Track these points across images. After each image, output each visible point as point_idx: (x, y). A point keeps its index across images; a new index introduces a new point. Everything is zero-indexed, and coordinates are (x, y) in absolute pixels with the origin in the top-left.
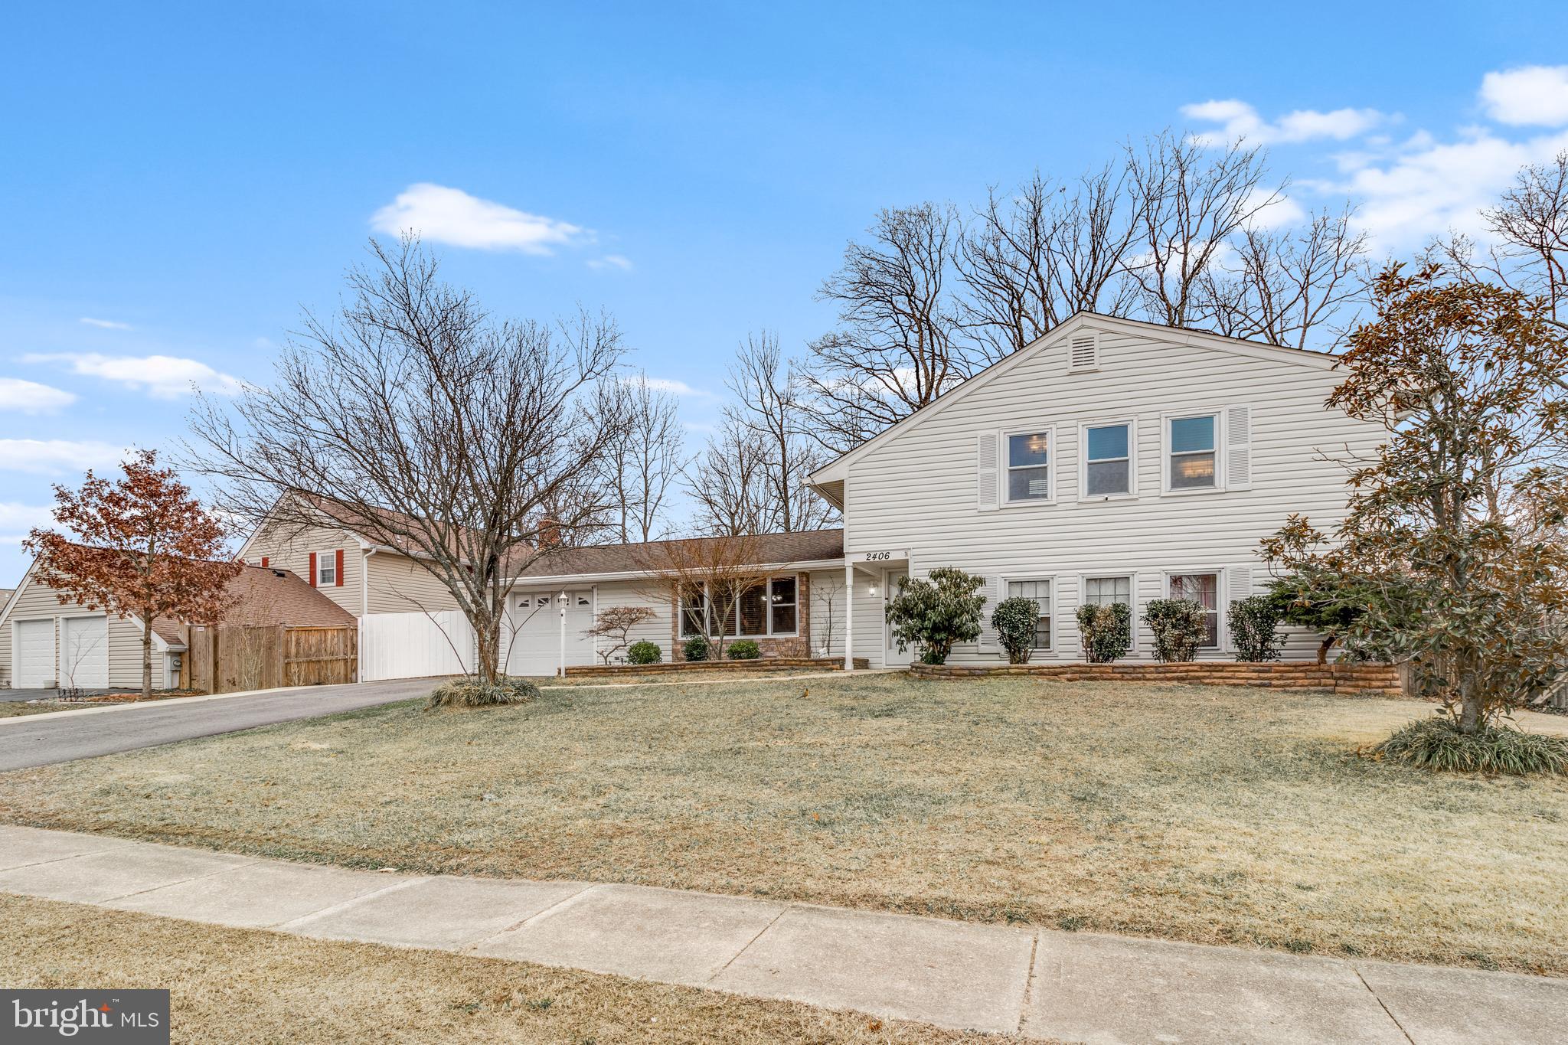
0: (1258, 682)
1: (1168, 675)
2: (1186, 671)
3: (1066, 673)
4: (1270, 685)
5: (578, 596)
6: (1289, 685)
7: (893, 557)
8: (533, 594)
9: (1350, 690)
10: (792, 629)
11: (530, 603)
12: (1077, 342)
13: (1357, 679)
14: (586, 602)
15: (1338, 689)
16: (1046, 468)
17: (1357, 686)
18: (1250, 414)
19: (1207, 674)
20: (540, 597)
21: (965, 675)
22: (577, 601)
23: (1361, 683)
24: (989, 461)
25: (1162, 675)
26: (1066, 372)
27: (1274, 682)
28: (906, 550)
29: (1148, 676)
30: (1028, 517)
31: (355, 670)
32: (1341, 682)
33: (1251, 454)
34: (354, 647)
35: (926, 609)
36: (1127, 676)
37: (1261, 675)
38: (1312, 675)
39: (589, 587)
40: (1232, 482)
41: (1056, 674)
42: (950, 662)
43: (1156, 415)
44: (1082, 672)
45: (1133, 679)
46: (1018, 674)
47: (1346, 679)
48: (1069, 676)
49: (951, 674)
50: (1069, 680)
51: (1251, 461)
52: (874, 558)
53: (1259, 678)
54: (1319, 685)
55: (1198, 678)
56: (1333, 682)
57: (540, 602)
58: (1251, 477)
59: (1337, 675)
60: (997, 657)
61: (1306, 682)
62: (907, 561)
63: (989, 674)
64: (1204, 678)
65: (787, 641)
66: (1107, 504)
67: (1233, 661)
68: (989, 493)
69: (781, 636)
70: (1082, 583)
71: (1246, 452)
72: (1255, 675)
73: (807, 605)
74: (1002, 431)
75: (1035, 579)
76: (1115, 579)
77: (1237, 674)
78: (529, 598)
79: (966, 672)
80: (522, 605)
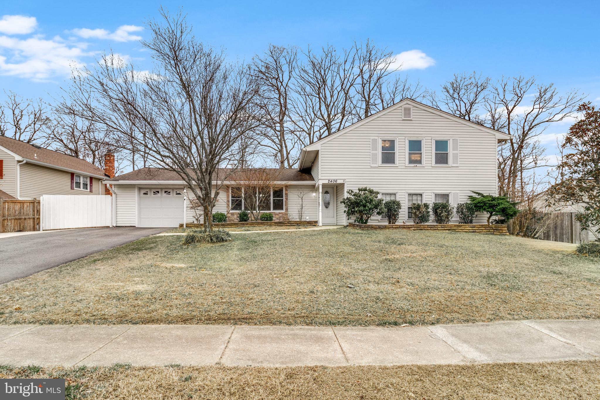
0: (472, 231)
1: (445, 228)
2: (451, 227)
3: (412, 227)
4: (475, 232)
5: (175, 191)
6: (481, 232)
7: (339, 182)
8: (151, 189)
9: (498, 233)
10: (282, 209)
11: (149, 193)
12: (405, 109)
13: (500, 230)
14: (179, 194)
15: (495, 233)
16: (394, 153)
17: (499, 232)
18: (459, 141)
19: (457, 228)
20: (155, 191)
21: (377, 228)
22: (175, 193)
23: (500, 231)
24: (375, 148)
25: (443, 228)
26: (401, 119)
27: (477, 231)
28: (344, 180)
29: (439, 229)
30: (388, 170)
31: (39, 223)
32: (495, 231)
33: (459, 155)
34: (38, 212)
35: (366, 203)
36: (432, 229)
37: (473, 228)
38: (487, 228)
39: (182, 187)
40: (453, 163)
41: (409, 228)
42: (370, 223)
43: (430, 138)
44: (417, 227)
45: (434, 230)
46: (396, 228)
47: (497, 230)
48: (413, 228)
49: (372, 228)
50: (414, 230)
51: (459, 157)
52: (331, 182)
53: (472, 230)
54: (489, 232)
55: (454, 229)
56: (493, 231)
57: (154, 192)
58: (459, 162)
59: (494, 228)
60: (377, 221)
61: (485, 231)
62: (344, 184)
63: (386, 228)
64: (456, 229)
65: (280, 213)
66: (416, 168)
67: (457, 224)
68: (375, 160)
69: (277, 211)
70: (407, 195)
71: (457, 154)
72: (471, 228)
73: (287, 199)
74: (379, 138)
75: (388, 193)
76: (417, 194)
77: (466, 228)
78: (148, 190)
79: (378, 227)
80: (145, 194)
